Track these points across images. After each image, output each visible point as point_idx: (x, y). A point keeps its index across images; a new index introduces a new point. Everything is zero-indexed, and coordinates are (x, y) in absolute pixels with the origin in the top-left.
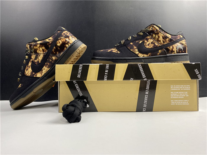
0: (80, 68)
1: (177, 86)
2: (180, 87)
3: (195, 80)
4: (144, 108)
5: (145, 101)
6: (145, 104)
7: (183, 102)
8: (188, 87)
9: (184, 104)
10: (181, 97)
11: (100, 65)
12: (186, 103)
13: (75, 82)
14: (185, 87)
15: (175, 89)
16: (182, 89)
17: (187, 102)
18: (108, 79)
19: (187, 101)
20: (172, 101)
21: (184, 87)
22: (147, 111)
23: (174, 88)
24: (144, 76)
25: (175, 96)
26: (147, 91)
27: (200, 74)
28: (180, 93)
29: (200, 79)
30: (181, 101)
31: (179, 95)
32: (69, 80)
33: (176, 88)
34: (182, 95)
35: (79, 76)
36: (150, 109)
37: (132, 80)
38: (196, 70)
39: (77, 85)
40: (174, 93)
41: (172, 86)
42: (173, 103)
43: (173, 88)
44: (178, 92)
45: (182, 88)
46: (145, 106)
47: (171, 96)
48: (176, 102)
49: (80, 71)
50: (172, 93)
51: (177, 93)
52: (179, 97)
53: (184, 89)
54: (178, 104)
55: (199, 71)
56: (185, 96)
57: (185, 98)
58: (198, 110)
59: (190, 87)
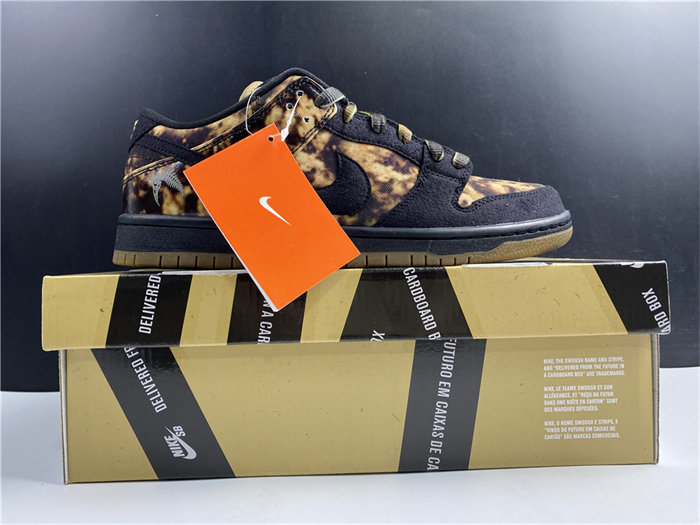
0: (152, 291)
1: (570, 361)
2: (584, 367)
3: (644, 337)
4: (434, 454)
5: (436, 428)
6: (438, 439)
7: (592, 426)
8: (615, 366)
9: (600, 436)
10: (586, 405)
11: (238, 275)
12: (607, 430)
13: (134, 351)
14: (602, 363)
15: (561, 375)
16: (591, 374)
17: (613, 428)
18: (275, 337)
19: (609, 425)
20: (551, 423)
21: (598, 367)
22: (443, 468)
23: (558, 368)
24: (429, 321)
25: (561, 402)
26: (445, 384)
27: (664, 308)
28: (584, 391)
29: (666, 330)
30: (585, 422)
31: (579, 397)
32: (104, 347)
33: (566, 367)
34: (592, 398)
35: (146, 328)
36: (456, 460)
37: (378, 342)
38: (649, 293)
39: (142, 366)
40: (559, 389)
41: (551, 361)
42: (553, 432)
43: (554, 370)
44: (572, 388)
45: (590, 367)
46: (436, 446)
47: (546, 403)
48: (564, 430)
49: (149, 306)
50: (551, 389)
51: (571, 392)
52: (579, 409)
53: (599, 373)
54: (575, 436)
55: (662, 299)
56: (601, 401)
57: (604, 411)
58: (655, 460)
59: (623, 366)
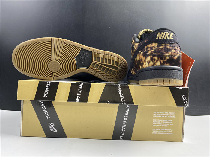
0: (48, 86)
1: (161, 113)
2: (165, 115)
3: (181, 108)
4: (122, 135)
5: (123, 128)
6: (123, 131)
7: (166, 131)
8: (173, 115)
9: (167, 134)
10: (164, 125)
11: (72, 83)
12: (169, 132)
13: (42, 102)
14: (169, 114)
15: (158, 116)
16: (166, 117)
17: (171, 132)
18: (81, 101)
19: (170, 131)
20: (154, 129)
21: (168, 115)
22: (124, 139)
23: (157, 114)
24: (123, 99)
25: (158, 124)
26: (126, 116)
27: (187, 100)
28: (164, 121)
29: (187, 106)
30: (164, 130)
31: (162, 123)
32: (34, 100)
33: (160, 114)
34: (166, 123)
35: (45, 96)
36: (128, 137)
37: (108, 104)
38: (183, 96)
39: (44, 106)
40: (157, 120)
41: (155, 112)
42: (155, 132)
44: (161, 120)
45: (166, 115)
46: (123, 133)
47: (153, 124)
48: (158, 131)
49: (47, 90)
50: (155, 120)
51: (161, 121)
52: (162, 126)
53: (168, 117)
54: (161, 133)
55: (187, 98)
56: (169, 124)
57: (169, 127)
58: (182, 141)
59: (175, 115)
